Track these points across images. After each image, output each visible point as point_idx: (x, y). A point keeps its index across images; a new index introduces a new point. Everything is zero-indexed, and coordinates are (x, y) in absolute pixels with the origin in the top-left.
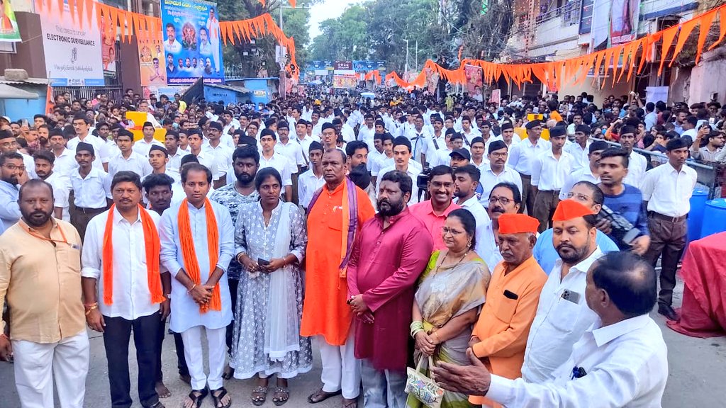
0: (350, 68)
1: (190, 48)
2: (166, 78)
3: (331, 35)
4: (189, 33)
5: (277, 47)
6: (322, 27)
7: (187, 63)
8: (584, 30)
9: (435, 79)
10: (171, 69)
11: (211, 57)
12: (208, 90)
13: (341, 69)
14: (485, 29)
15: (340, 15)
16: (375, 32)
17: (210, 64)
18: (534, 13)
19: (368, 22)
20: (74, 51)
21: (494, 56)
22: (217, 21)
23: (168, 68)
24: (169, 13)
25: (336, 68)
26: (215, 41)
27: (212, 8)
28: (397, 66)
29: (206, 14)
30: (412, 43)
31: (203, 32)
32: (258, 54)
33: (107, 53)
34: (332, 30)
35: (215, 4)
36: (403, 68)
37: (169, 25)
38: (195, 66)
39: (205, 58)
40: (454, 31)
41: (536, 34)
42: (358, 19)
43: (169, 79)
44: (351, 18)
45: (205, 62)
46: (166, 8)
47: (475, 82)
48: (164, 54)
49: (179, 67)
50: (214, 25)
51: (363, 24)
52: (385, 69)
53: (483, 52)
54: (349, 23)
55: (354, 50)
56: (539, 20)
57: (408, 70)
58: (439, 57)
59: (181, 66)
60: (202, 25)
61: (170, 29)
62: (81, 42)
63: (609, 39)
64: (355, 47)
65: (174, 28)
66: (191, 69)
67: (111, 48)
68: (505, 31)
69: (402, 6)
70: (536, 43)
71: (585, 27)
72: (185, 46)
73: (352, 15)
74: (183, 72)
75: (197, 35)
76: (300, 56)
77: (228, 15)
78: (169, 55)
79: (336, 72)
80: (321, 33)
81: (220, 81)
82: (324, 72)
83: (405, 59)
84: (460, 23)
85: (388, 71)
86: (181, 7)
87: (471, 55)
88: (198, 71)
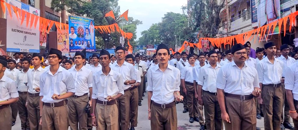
0: (153, 48)
1: (81, 37)
3: (146, 36)
4: (81, 30)
5: (121, 37)
6: (142, 34)
7: (79, 43)
8: (254, 21)
9: (188, 49)
10: (72, 45)
11: (90, 40)
12: (88, 54)
13: (149, 48)
14: (208, 25)
15: (149, 29)
16: (163, 34)
17: (89, 43)
18: (229, 18)
19: (160, 30)
20: (25, 37)
21: (213, 36)
22: (94, 26)
23: (70, 45)
24: (72, 22)
25: (147, 48)
26: (92, 34)
27: (91, 21)
28: (172, 46)
29: (89, 23)
30: (178, 37)
31: (87, 30)
32: (111, 39)
33: (42, 39)
34: (146, 35)
35: (93, 19)
36: (174, 46)
37: (72, 27)
39: (87, 41)
40: (195, 29)
41: (231, 26)
42: (156, 30)
43: (70, 50)
44: (153, 29)
45: (87, 42)
46: (71, 20)
48: (69, 39)
49: (75, 45)
50: (92, 28)
51: (158, 31)
53: (208, 34)
54: (153, 31)
55: (155, 41)
56: (232, 21)
57: (177, 47)
58: (189, 40)
59: (76, 44)
60: (87, 27)
61: (72, 29)
62: (30, 33)
63: (267, 22)
64: (155, 40)
65: (74, 28)
66: (81, 45)
67: (44, 37)
68: (217, 24)
69: (173, 23)
70: (231, 30)
72: (78, 36)
73: (154, 28)
74: (77, 46)
75: (84, 31)
76: (133, 44)
77: (99, 24)
78: (71, 39)
79: (147, 49)
80: (142, 36)
81: (94, 50)
82: (143, 51)
83: (175, 42)
84: (198, 26)
86: (78, 20)
87: (204, 36)
88: (84, 46)
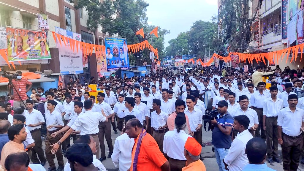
0: (181, 59)
1: (116, 56)
2: (107, 69)
3: (173, 45)
4: (116, 50)
5: (151, 53)
6: (169, 43)
7: (115, 62)
8: (284, 37)
9: (218, 61)
10: (109, 65)
11: (124, 59)
12: (123, 72)
13: (178, 59)
14: (238, 39)
15: (177, 38)
16: (191, 43)
17: (124, 62)
18: (261, 31)
19: (188, 39)
20: (72, 61)
21: (243, 50)
22: (126, 45)
23: (107, 65)
24: (108, 43)
25: (176, 59)
26: (126, 53)
27: (124, 40)
28: (201, 56)
29: (122, 43)
30: (207, 47)
31: (121, 50)
32: (143, 56)
33: (85, 61)
34: (174, 44)
35: (126, 39)
36: (204, 57)
37: (108, 48)
38: (118, 63)
39: (121, 60)
40: (225, 41)
41: (262, 40)
42: (184, 39)
43: (108, 69)
44: (181, 38)
45: (122, 61)
46: (107, 42)
47: (236, 62)
48: (106, 59)
49: (112, 64)
50: (125, 47)
51: (186, 40)
52: (196, 58)
53: (238, 49)
54: (180, 40)
55: (183, 51)
56: (263, 34)
57: (206, 58)
58: (219, 52)
59: (113, 64)
60: (121, 47)
61: (108, 49)
62: (74, 57)
63: (297, 40)
64: (183, 50)
65: (110, 49)
66: (116, 64)
67: (86, 58)
68: (248, 40)
69: (202, 32)
70: (262, 44)
71: (284, 36)
72: (114, 56)
73: (182, 37)
74: (113, 65)
75: (119, 51)
76: (161, 55)
77: (131, 42)
78: (108, 59)
79: (175, 60)
80: (169, 45)
81: (128, 68)
82: (171, 61)
83: (204, 53)
84: (227, 37)
85: (197, 58)
86: (112, 41)
87: (233, 50)
88: (119, 65)
